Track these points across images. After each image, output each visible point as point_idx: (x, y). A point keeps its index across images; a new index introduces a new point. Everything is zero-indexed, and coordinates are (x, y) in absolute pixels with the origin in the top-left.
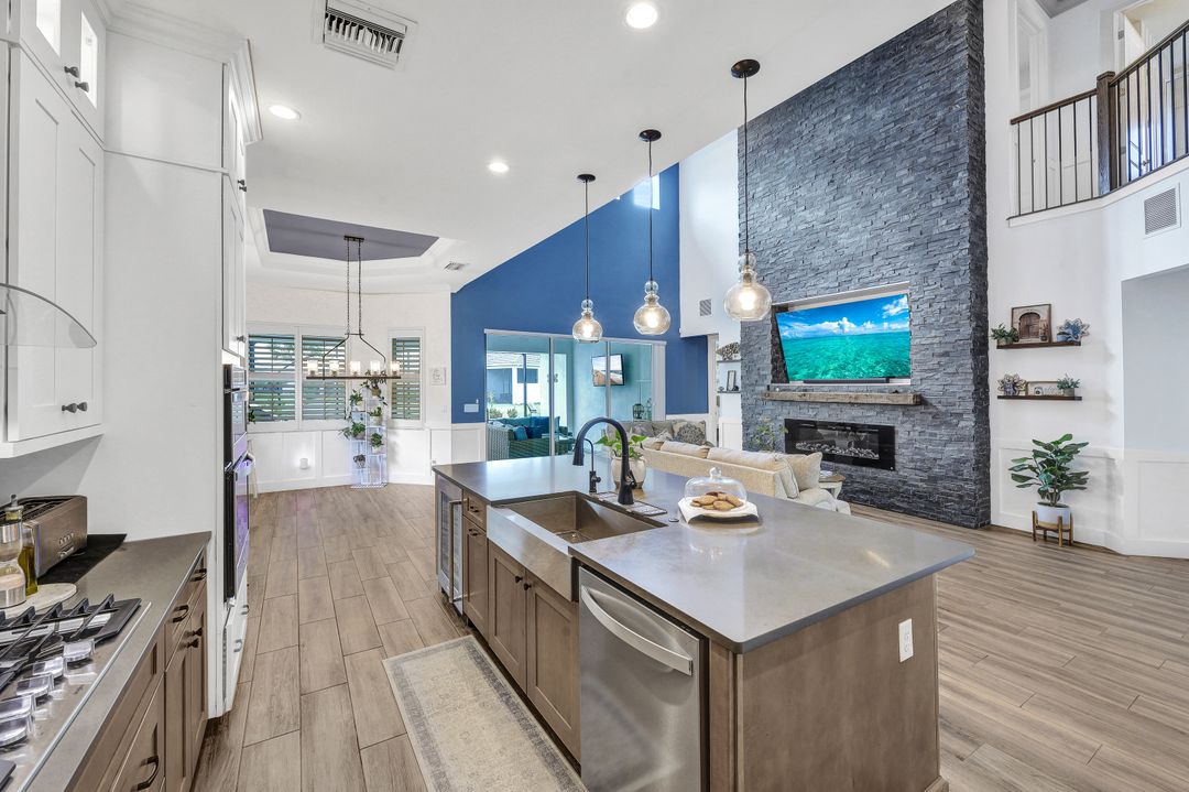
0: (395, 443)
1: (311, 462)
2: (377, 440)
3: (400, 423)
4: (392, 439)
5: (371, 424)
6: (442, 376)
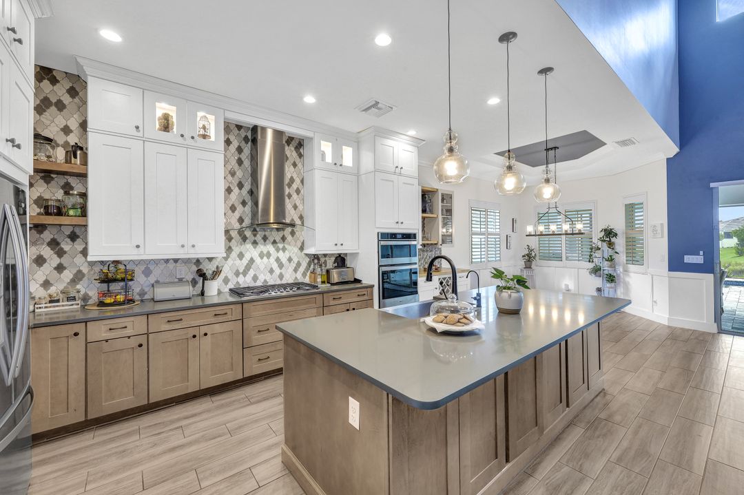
0: (629, 283)
1: (571, 287)
2: (611, 279)
3: (632, 267)
4: (627, 279)
5: (606, 266)
6: (659, 231)
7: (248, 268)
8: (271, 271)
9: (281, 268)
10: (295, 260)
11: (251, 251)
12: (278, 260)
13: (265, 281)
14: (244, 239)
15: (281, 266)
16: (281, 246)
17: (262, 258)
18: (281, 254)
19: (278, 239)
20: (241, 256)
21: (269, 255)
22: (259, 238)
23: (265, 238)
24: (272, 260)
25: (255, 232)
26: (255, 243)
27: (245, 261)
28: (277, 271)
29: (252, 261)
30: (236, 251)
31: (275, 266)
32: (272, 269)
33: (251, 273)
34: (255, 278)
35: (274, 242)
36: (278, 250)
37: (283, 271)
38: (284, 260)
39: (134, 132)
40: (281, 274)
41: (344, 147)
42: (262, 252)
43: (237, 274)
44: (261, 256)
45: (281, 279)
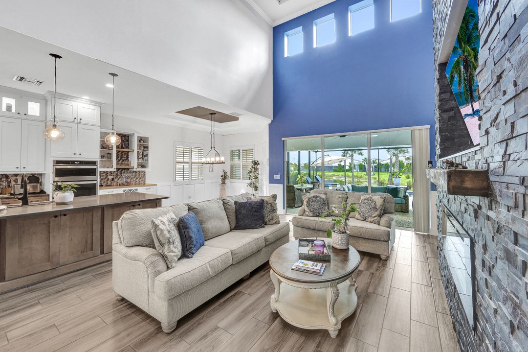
2: (256, 189)
5: (254, 182)
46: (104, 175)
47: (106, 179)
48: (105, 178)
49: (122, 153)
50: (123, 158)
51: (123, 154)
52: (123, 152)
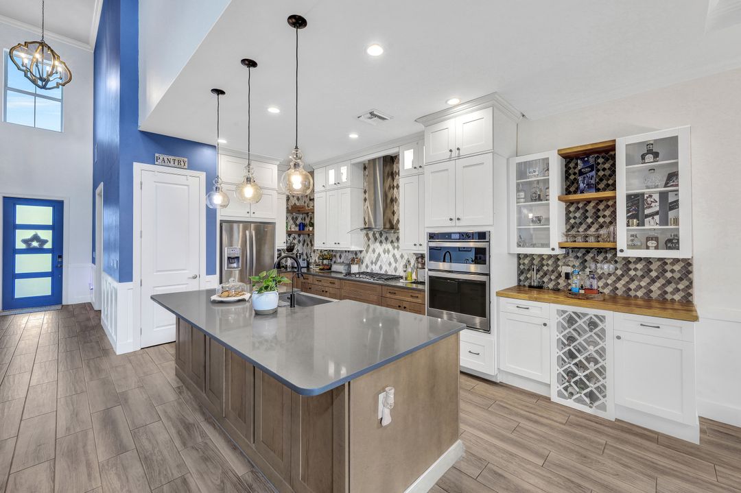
7: (377, 259)
8: (390, 264)
9: (396, 263)
10: (406, 257)
11: (379, 248)
12: (394, 256)
13: (386, 271)
14: (376, 239)
15: (396, 261)
16: (396, 244)
17: (385, 254)
18: (396, 251)
19: (394, 239)
20: (374, 251)
21: (388, 251)
22: (383, 238)
23: (386, 239)
24: (391, 255)
25: (381, 235)
26: (381, 242)
27: (376, 255)
28: (394, 265)
29: (379, 255)
30: (372, 247)
31: (392, 260)
32: (390, 262)
33: (379, 264)
34: (381, 268)
35: (392, 242)
36: (394, 248)
37: (397, 265)
38: (398, 256)
39: (323, 188)
40: (396, 267)
41: (412, 150)
42: (385, 249)
43: (372, 263)
44: (384, 252)
45: (396, 272)
46: (550, 262)
47: (556, 274)
48: (553, 271)
49: (597, 204)
50: (601, 220)
51: (601, 207)
52: (600, 201)
